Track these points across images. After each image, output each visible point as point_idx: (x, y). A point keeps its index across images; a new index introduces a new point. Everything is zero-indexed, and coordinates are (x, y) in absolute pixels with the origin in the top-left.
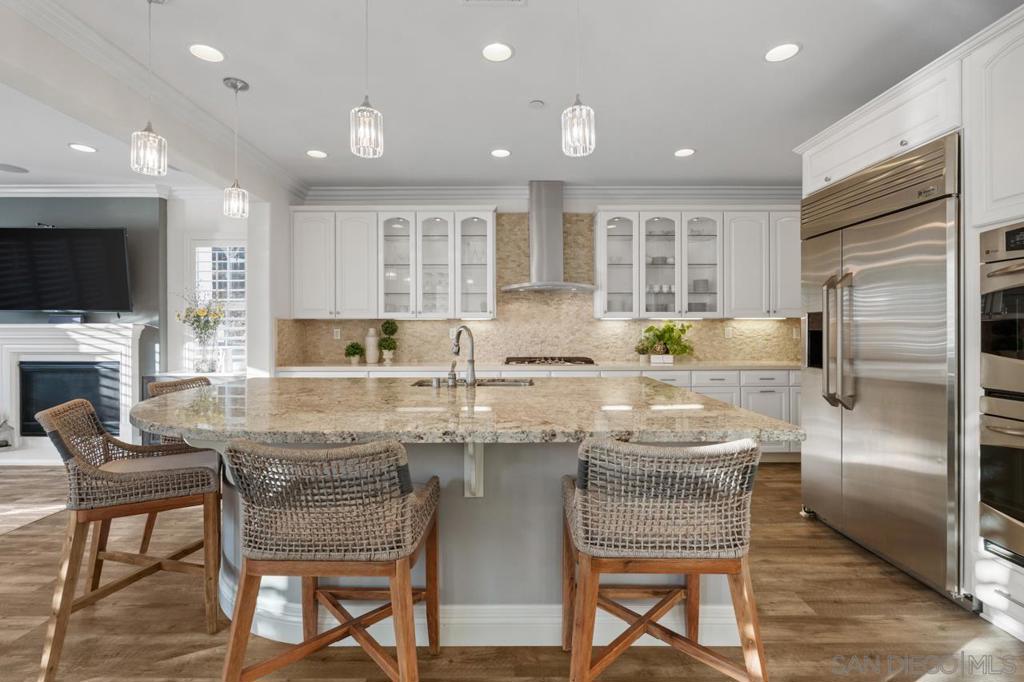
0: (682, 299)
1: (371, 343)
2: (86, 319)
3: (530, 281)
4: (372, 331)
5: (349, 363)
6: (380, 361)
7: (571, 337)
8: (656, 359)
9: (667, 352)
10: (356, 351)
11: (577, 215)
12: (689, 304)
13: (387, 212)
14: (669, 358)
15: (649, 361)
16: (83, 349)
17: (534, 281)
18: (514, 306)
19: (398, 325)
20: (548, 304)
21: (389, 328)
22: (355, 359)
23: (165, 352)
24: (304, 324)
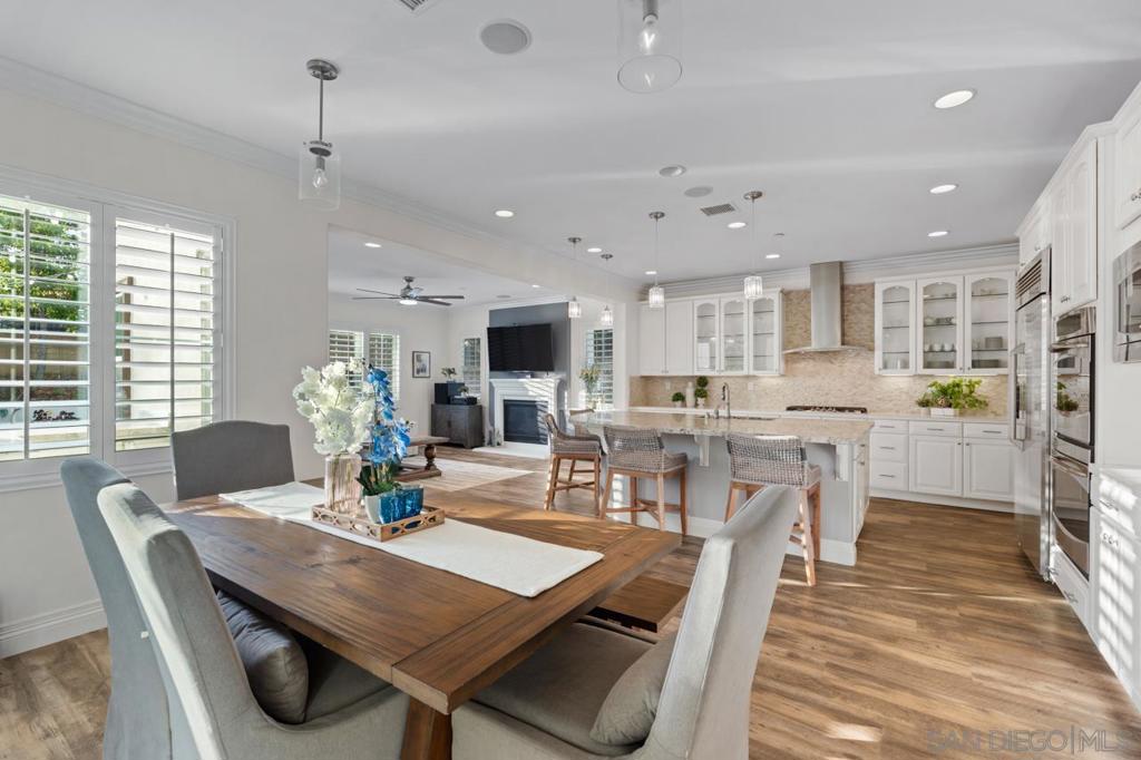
0: (964, 357)
1: (689, 393)
2: (533, 376)
3: (810, 344)
4: (690, 384)
5: (675, 406)
6: (696, 405)
7: (855, 390)
8: (935, 411)
9: (950, 406)
10: (679, 397)
11: (860, 286)
12: (973, 362)
13: (700, 300)
14: (950, 411)
15: (929, 413)
16: (531, 393)
17: (814, 346)
18: (802, 365)
19: (709, 380)
20: (832, 363)
21: (702, 382)
22: (679, 403)
23: (570, 397)
24: (647, 379)
